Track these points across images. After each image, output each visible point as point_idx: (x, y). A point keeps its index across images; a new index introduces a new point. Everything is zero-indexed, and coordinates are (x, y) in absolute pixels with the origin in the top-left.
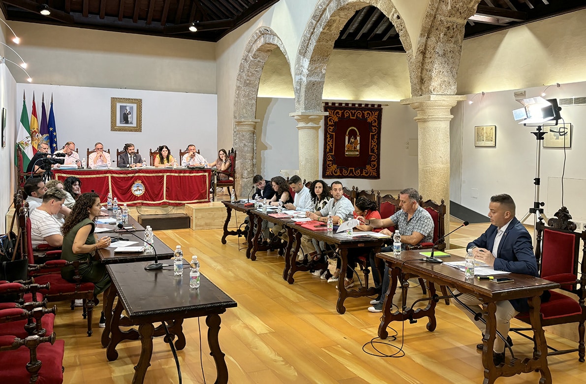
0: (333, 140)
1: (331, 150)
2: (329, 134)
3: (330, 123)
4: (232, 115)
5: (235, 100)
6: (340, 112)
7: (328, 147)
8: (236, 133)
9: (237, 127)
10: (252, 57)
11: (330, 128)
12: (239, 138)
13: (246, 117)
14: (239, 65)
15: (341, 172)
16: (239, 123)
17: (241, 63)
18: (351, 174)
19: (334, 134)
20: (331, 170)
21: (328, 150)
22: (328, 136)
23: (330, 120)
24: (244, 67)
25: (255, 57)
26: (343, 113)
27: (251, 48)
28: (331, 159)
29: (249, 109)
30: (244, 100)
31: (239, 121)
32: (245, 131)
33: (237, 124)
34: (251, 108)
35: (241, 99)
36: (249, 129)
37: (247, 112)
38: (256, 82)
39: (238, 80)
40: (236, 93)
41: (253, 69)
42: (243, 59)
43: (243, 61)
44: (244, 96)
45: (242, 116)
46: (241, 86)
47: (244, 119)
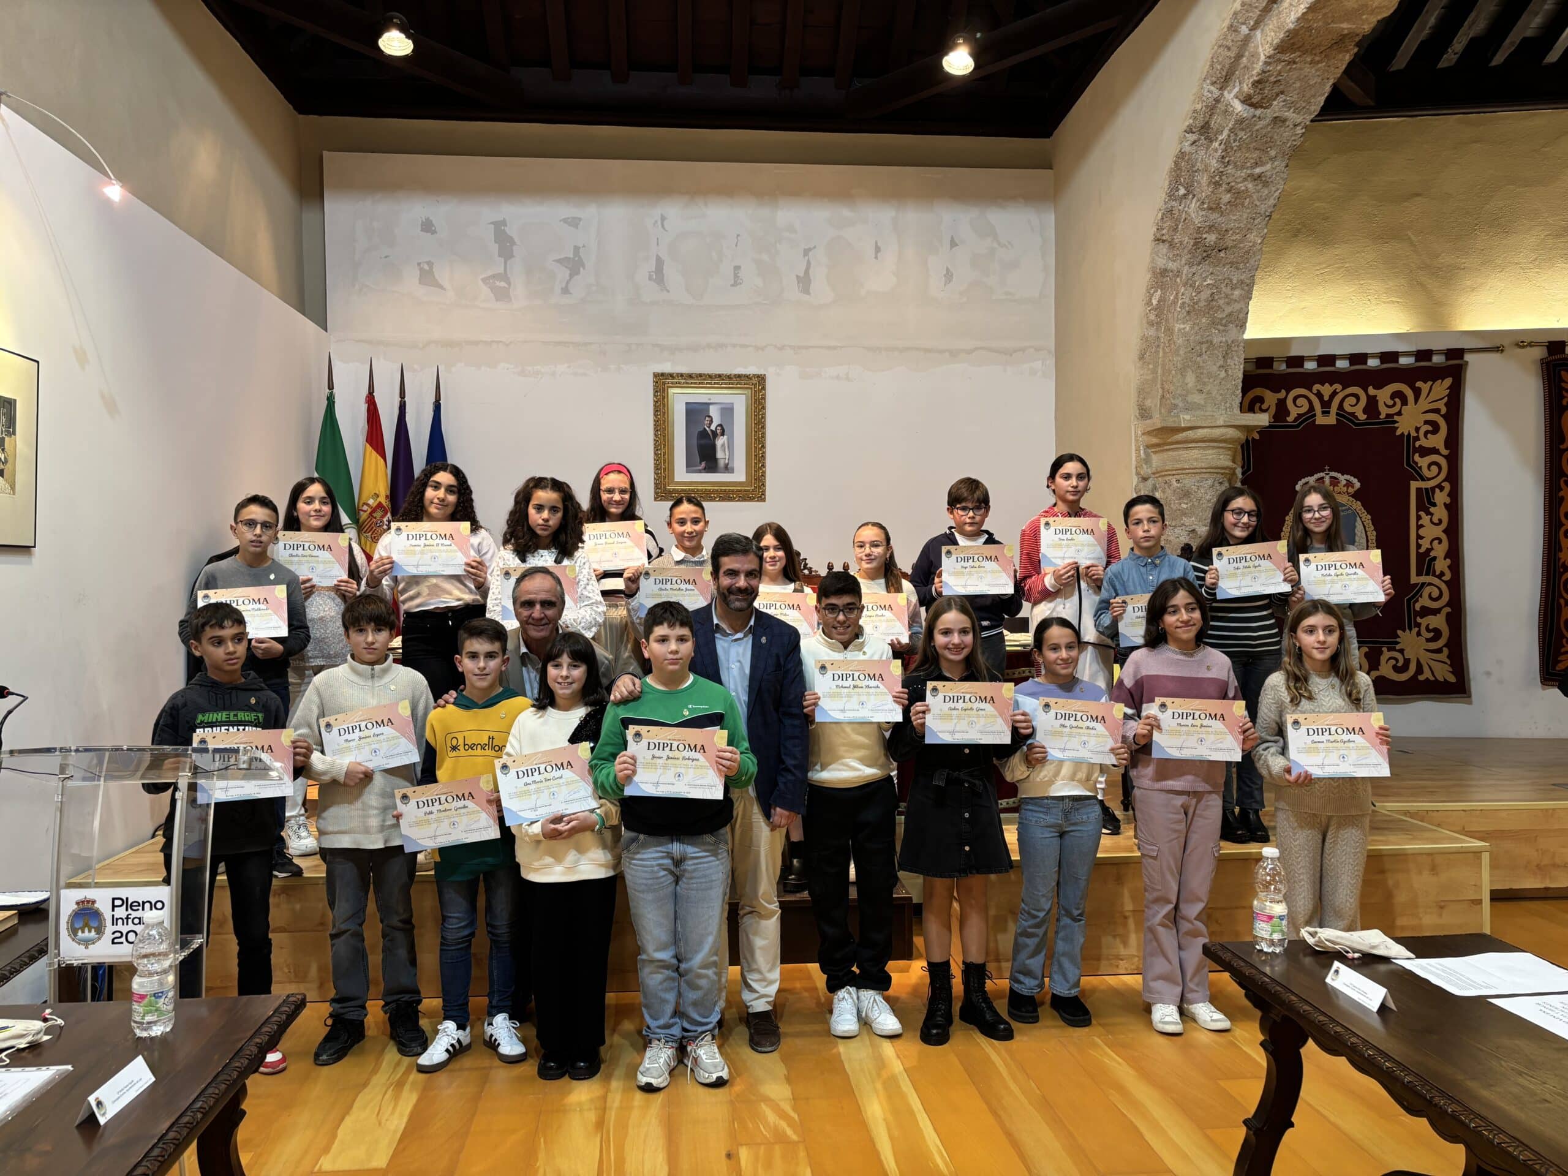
5: (1144, 338)
8: (1150, 482)
9: (1156, 457)
13: (1199, 407)
14: (1169, 164)
16: (1164, 436)
17: (1181, 155)
24: (1193, 171)
27: (1241, 54)
29: (1214, 369)
30: (1192, 328)
31: (1170, 423)
32: (1195, 472)
33: (1155, 440)
34: (1221, 363)
35: (1178, 326)
36: (1214, 463)
37: (1204, 384)
38: (1252, 237)
39: (1159, 240)
40: (1149, 303)
41: (1242, 168)
42: (1190, 130)
43: (1192, 137)
44: (1192, 311)
45: (1181, 404)
46: (1171, 265)
47: (1187, 417)
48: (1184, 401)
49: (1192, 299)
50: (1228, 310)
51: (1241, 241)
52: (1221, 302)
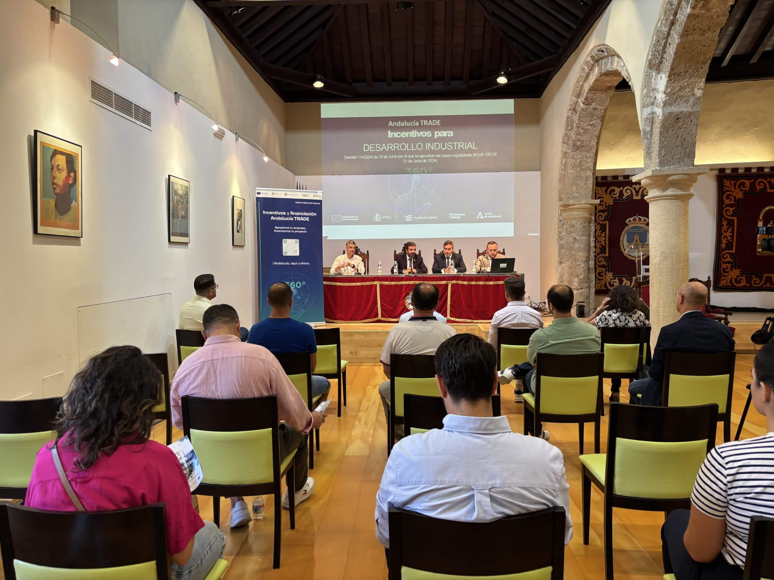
0: (733, 229)
1: (729, 246)
2: (726, 219)
3: (727, 202)
4: (556, 197)
5: (560, 174)
6: (748, 183)
7: (724, 241)
8: (562, 222)
9: (563, 214)
10: (584, 103)
11: (727, 210)
12: (566, 229)
13: (578, 198)
14: (565, 119)
15: (749, 280)
16: (566, 207)
17: (568, 117)
18: (768, 285)
19: (735, 219)
20: (730, 277)
21: (723, 246)
22: (725, 223)
23: (728, 197)
24: (572, 122)
25: (587, 102)
26: (753, 185)
27: (581, 90)
28: (729, 259)
29: (582, 185)
30: (574, 172)
31: (566, 203)
32: (575, 219)
33: (563, 208)
34: (585, 183)
35: (569, 171)
36: (582, 216)
37: (579, 190)
38: (592, 143)
39: (564, 143)
40: (562, 163)
41: (586, 122)
42: (570, 110)
43: (571, 112)
44: (574, 166)
45: (571, 197)
46: (568, 151)
47: (572, 201)
48: (572, 195)
49: (574, 162)
50: (586, 165)
51: (588, 144)
52: (584, 163)
